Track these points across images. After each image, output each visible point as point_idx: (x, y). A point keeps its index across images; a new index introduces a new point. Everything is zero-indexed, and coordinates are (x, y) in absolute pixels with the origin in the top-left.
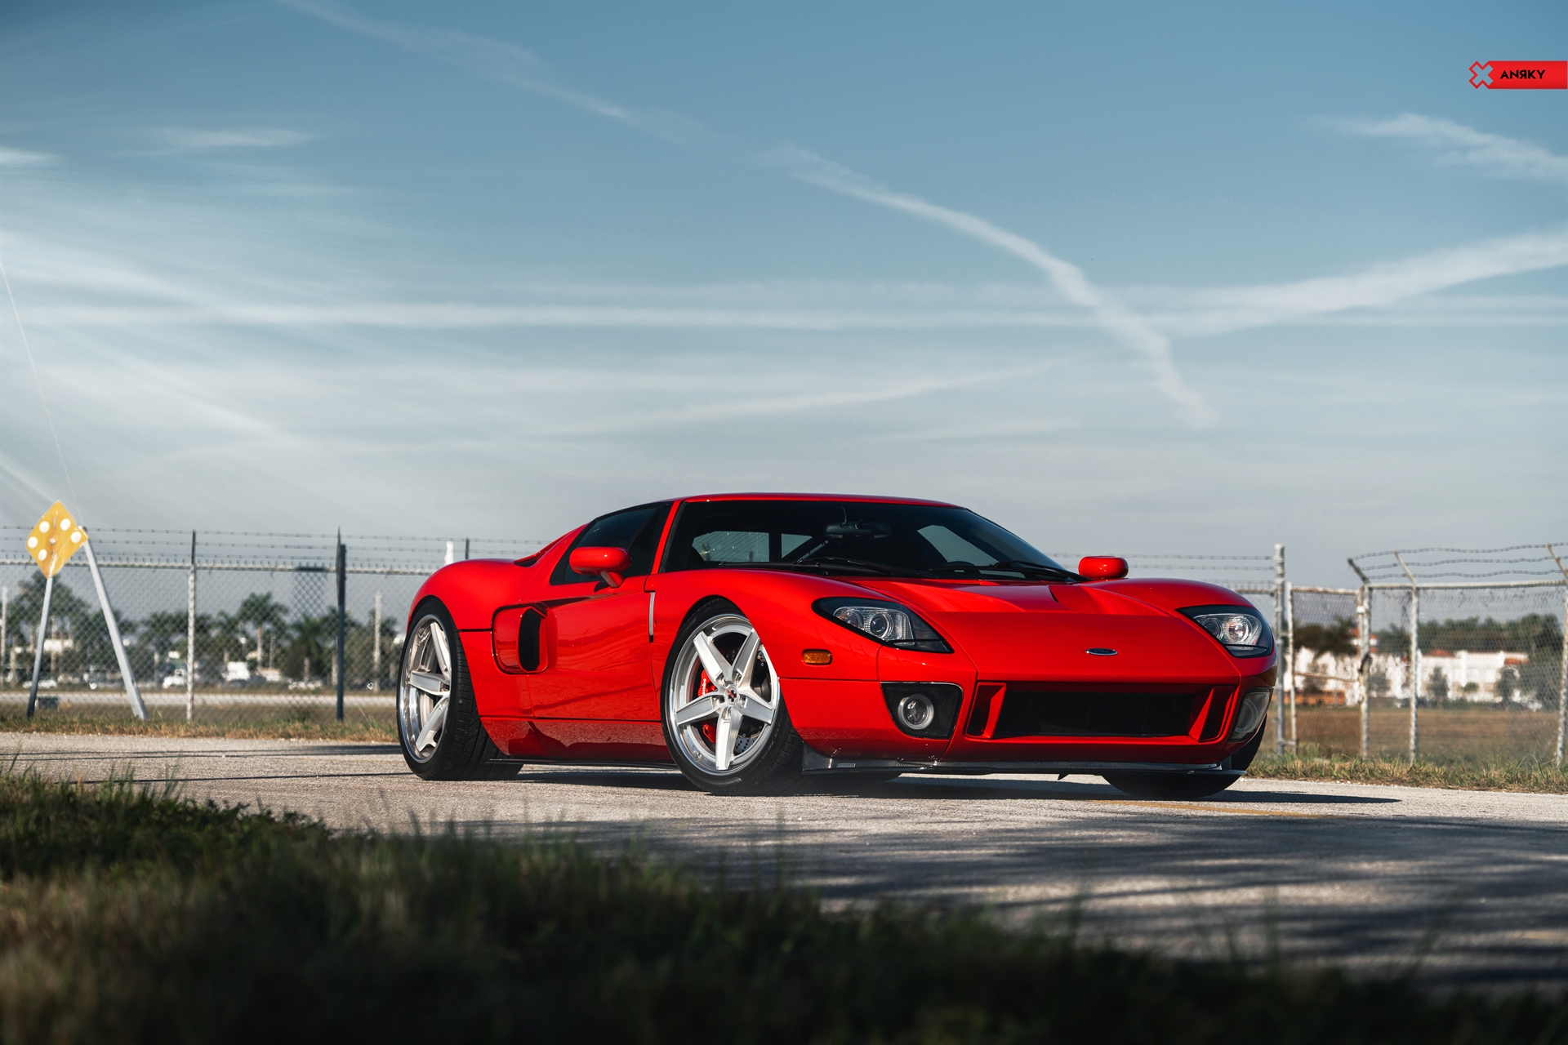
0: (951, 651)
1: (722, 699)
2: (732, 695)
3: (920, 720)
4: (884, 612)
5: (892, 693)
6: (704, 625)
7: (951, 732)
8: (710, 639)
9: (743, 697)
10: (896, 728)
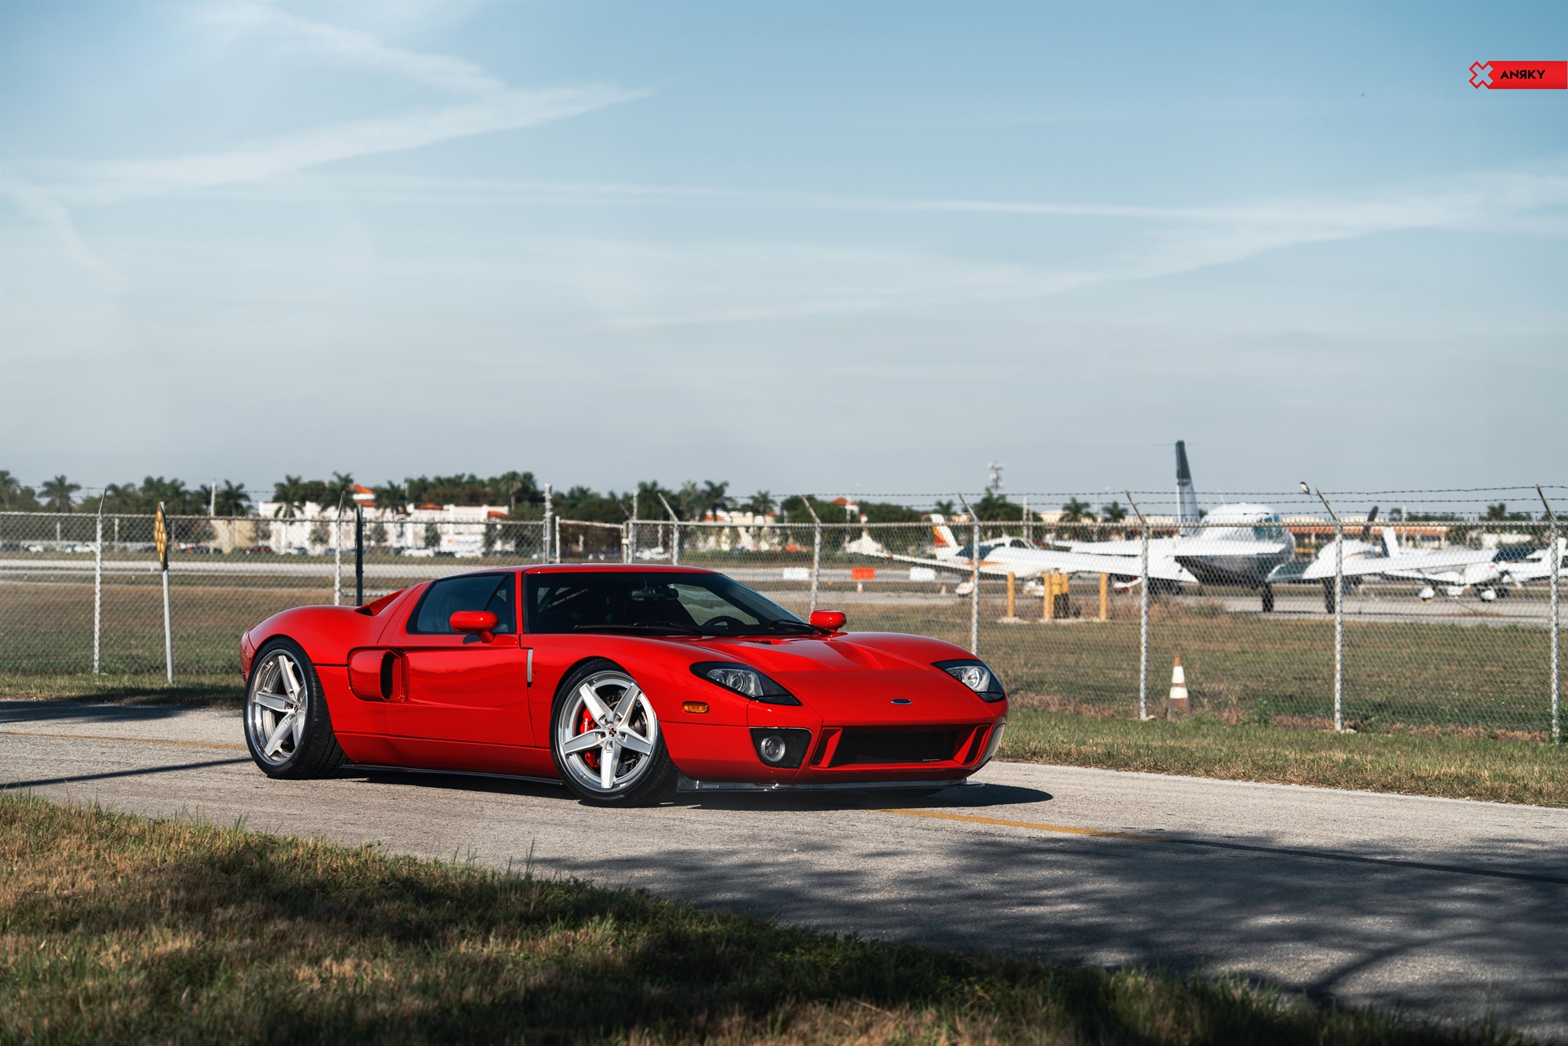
0: (801, 704)
1: (603, 735)
2: (613, 732)
3: (775, 754)
4: (741, 672)
5: (757, 736)
6: (587, 678)
7: (801, 763)
8: (593, 688)
9: (623, 734)
10: (758, 760)
